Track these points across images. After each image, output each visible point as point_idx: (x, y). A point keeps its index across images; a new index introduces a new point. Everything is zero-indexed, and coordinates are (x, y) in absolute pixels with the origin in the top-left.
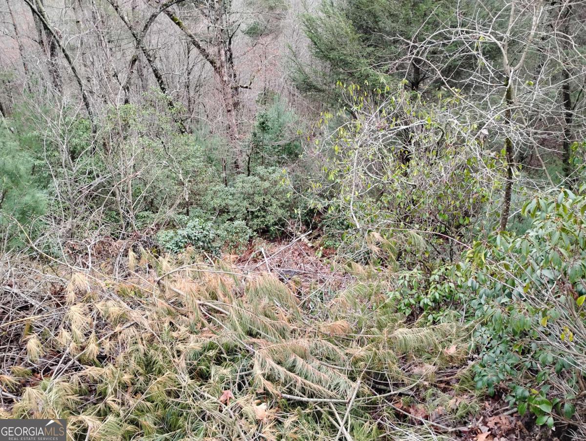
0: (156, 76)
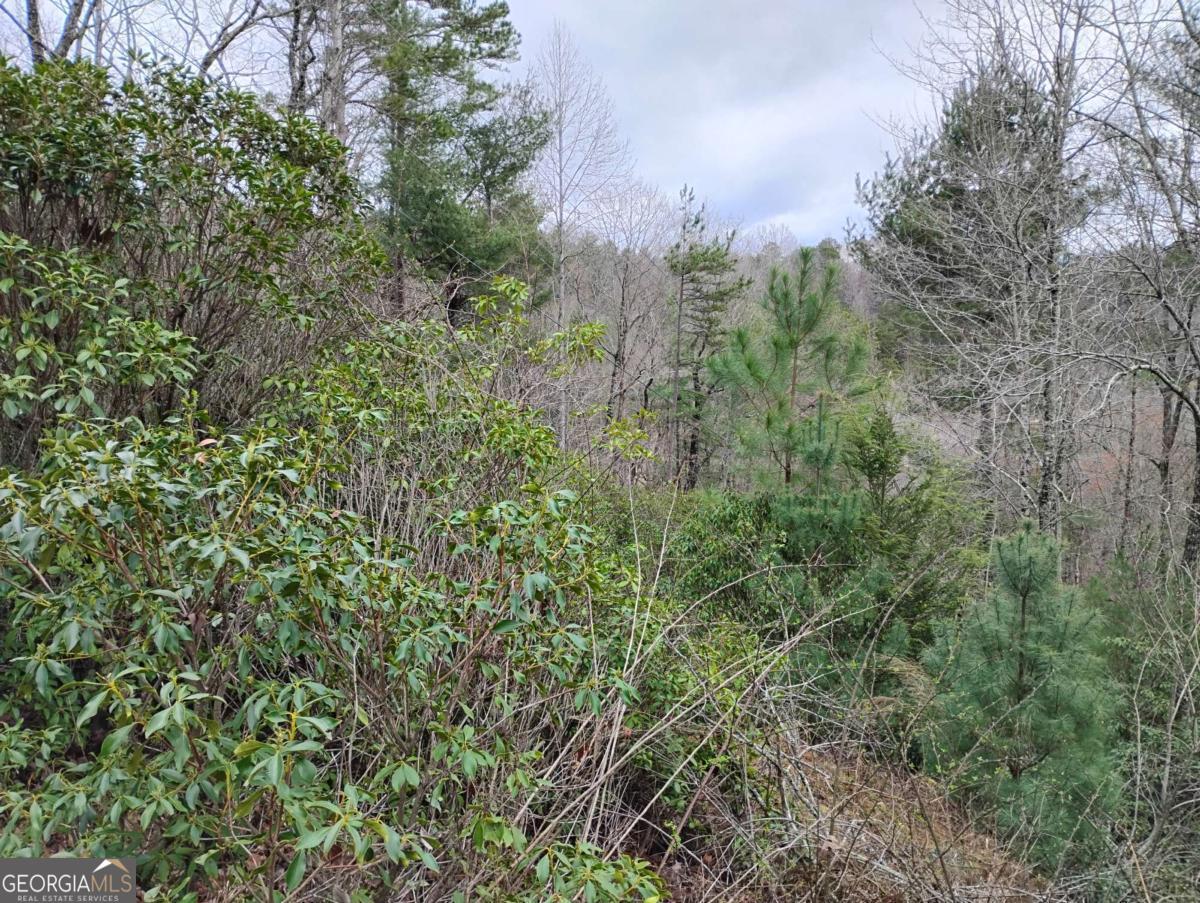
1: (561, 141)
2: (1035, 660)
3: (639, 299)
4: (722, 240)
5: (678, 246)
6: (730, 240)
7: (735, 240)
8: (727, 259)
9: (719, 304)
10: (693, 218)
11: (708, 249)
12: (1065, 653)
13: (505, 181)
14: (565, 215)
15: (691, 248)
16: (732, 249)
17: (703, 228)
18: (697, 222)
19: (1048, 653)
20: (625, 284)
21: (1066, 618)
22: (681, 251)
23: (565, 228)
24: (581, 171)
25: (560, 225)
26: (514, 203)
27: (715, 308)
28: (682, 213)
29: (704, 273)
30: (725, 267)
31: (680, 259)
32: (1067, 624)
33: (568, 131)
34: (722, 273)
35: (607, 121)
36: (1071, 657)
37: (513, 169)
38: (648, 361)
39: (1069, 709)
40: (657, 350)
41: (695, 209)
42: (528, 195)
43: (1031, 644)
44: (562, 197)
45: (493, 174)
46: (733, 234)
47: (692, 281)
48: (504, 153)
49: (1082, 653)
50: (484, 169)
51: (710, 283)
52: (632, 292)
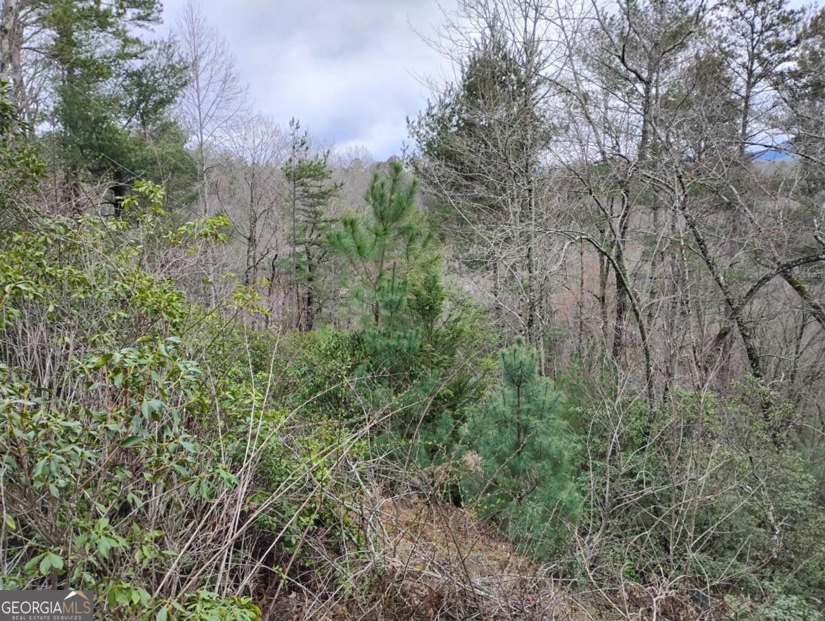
0: (750, 357)
1: (198, 83)
2: (527, 426)
3: (264, 197)
4: (321, 157)
5: (290, 160)
6: (326, 157)
7: (330, 157)
8: (325, 170)
9: (322, 201)
10: (300, 141)
11: (312, 162)
12: (544, 420)
13: (155, 111)
14: (205, 137)
15: (300, 162)
16: (329, 163)
17: (307, 148)
18: (303, 144)
19: (534, 421)
20: (252, 187)
21: (543, 398)
22: (293, 164)
23: (204, 147)
24: (215, 105)
25: (201, 145)
26: (165, 128)
27: (319, 204)
28: (291, 137)
29: (309, 180)
30: (323, 176)
31: (293, 169)
32: (544, 402)
33: (203, 77)
34: (322, 179)
35: (232, 70)
36: (547, 422)
37: (162, 103)
38: (273, 241)
39: (548, 456)
40: (279, 235)
41: (300, 134)
42: (175, 123)
43: (524, 417)
44: (201, 125)
45: (146, 106)
46: (328, 152)
47: (302, 185)
48: (155, 91)
49: (554, 419)
50: (139, 102)
51: (314, 186)
52: (259, 193)
